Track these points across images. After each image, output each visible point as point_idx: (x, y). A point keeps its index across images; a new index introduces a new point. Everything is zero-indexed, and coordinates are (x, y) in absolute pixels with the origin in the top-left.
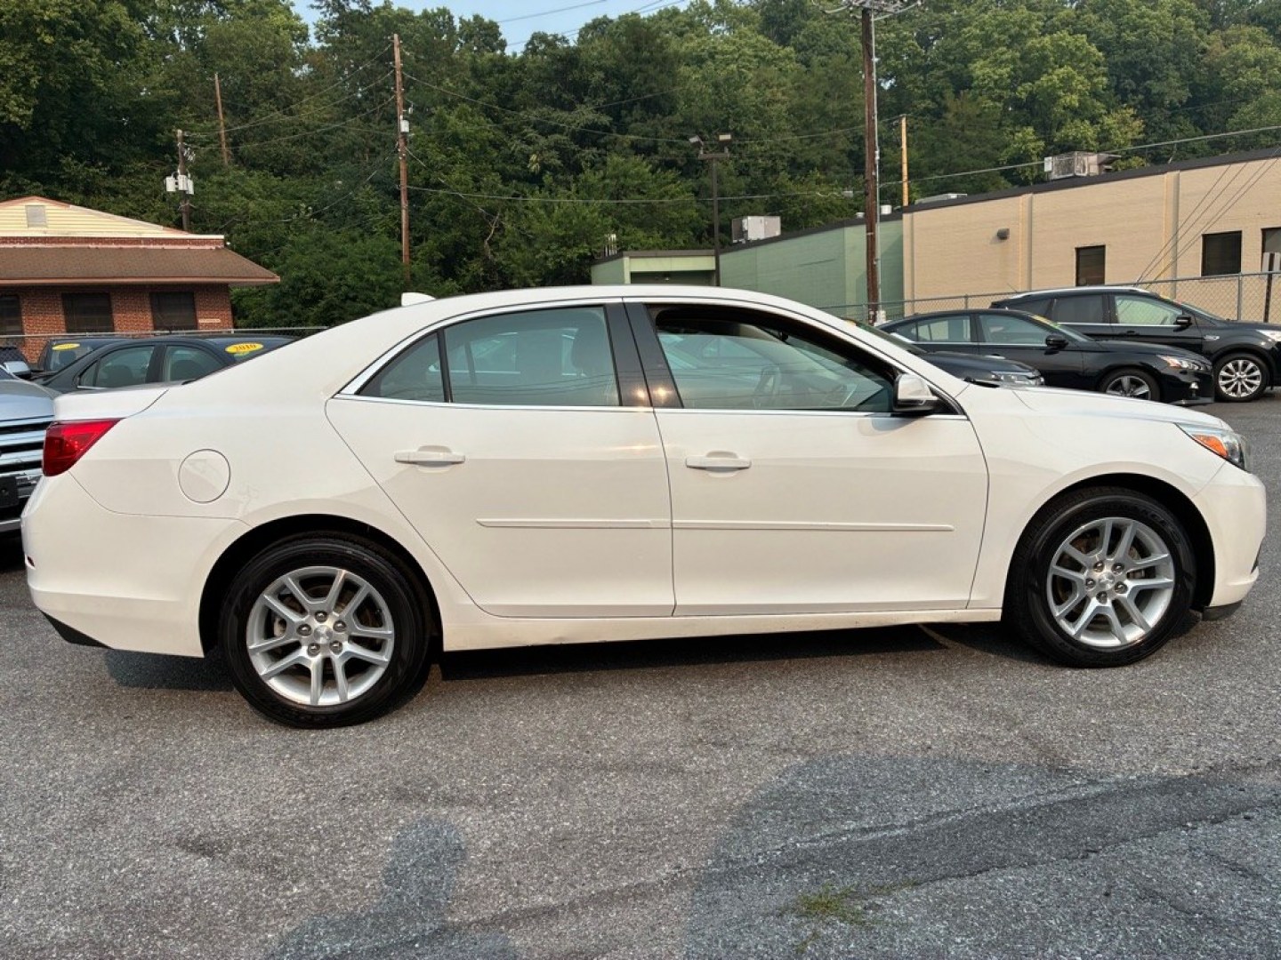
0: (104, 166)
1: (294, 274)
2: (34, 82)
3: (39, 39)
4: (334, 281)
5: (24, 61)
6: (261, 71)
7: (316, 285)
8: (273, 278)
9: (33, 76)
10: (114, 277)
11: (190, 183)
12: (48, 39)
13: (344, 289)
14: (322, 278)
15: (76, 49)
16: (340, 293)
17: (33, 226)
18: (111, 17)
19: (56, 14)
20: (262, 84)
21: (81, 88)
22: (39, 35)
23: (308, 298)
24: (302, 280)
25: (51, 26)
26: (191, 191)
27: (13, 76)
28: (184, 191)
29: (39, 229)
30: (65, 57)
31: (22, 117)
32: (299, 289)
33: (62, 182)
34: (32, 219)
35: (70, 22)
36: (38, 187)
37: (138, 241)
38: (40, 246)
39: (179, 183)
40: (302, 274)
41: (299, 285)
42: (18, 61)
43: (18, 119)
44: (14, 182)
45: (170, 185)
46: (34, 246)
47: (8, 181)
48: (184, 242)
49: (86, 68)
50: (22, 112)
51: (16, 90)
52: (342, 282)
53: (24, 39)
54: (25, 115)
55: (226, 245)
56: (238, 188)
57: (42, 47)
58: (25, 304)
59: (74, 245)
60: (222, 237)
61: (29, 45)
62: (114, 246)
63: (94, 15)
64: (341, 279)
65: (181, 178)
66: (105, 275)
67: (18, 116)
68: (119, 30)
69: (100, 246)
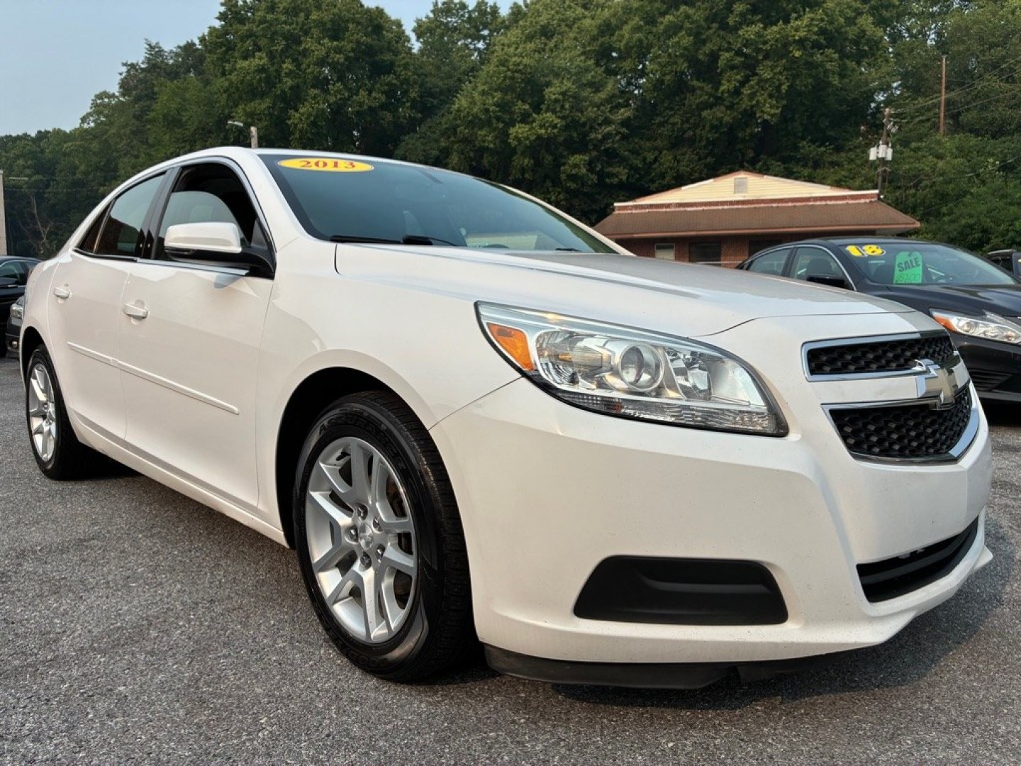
0: (829, 145)
1: (963, 222)
2: (784, 88)
3: (791, 55)
4: (1003, 227)
5: (780, 73)
6: (990, 49)
7: (984, 231)
8: (914, 223)
9: (784, 84)
10: (784, 228)
11: (890, 151)
12: (797, 54)
13: (1011, 234)
14: (993, 225)
15: (818, 57)
16: (1007, 238)
17: (739, 192)
18: (859, 28)
19: (805, 33)
20: (990, 60)
21: (821, 86)
22: (791, 52)
23: (975, 242)
24: (971, 227)
25: (801, 43)
26: (889, 157)
27: (770, 86)
28: (883, 159)
29: (741, 194)
30: (811, 65)
31: (772, 116)
32: (967, 235)
33: (798, 161)
34: (739, 187)
35: (815, 37)
36: (779, 166)
37: (808, 199)
38: (740, 206)
39: (881, 152)
40: (971, 221)
41: (968, 230)
42: (775, 74)
43: (769, 117)
44: (765, 164)
45: (873, 154)
46: (735, 207)
47: (760, 163)
48: (844, 198)
49: (826, 71)
50: (773, 111)
51: (771, 96)
52: (1011, 228)
53: (781, 57)
54: (775, 114)
55: (879, 199)
56: (932, 151)
57: (795, 60)
58: (724, 249)
59: (762, 205)
60: (877, 191)
61: (784, 61)
62: (790, 204)
63: (841, 28)
64: (1010, 225)
65: (882, 147)
66: (777, 226)
67: (769, 115)
68: (863, 37)
69: (780, 205)
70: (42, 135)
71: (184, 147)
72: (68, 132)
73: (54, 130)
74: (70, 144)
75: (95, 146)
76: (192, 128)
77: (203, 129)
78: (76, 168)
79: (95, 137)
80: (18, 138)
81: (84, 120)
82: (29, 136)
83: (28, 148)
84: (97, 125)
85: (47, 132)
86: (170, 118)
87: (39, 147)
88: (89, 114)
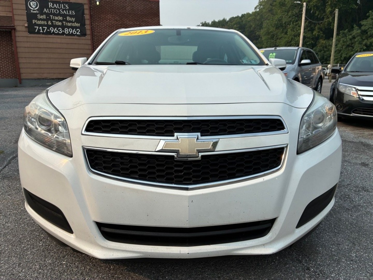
70: (243, 16)
71: (285, 14)
72: (251, 13)
73: (247, 13)
74: (250, 18)
75: (258, 18)
76: (289, 6)
77: (293, 6)
78: (251, 26)
79: (258, 14)
80: (236, 17)
81: (256, 8)
82: (239, 16)
83: (238, 21)
84: (260, 9)
85: (245, 14)
86: (281, 3)
87: (242, 20)
88: (258, 6)
